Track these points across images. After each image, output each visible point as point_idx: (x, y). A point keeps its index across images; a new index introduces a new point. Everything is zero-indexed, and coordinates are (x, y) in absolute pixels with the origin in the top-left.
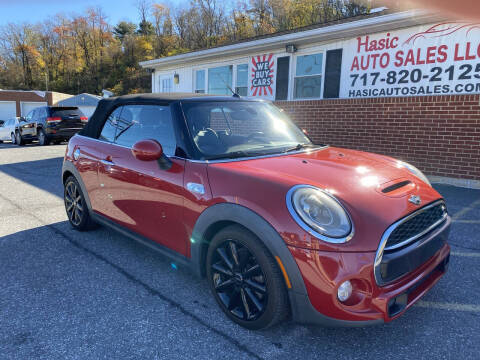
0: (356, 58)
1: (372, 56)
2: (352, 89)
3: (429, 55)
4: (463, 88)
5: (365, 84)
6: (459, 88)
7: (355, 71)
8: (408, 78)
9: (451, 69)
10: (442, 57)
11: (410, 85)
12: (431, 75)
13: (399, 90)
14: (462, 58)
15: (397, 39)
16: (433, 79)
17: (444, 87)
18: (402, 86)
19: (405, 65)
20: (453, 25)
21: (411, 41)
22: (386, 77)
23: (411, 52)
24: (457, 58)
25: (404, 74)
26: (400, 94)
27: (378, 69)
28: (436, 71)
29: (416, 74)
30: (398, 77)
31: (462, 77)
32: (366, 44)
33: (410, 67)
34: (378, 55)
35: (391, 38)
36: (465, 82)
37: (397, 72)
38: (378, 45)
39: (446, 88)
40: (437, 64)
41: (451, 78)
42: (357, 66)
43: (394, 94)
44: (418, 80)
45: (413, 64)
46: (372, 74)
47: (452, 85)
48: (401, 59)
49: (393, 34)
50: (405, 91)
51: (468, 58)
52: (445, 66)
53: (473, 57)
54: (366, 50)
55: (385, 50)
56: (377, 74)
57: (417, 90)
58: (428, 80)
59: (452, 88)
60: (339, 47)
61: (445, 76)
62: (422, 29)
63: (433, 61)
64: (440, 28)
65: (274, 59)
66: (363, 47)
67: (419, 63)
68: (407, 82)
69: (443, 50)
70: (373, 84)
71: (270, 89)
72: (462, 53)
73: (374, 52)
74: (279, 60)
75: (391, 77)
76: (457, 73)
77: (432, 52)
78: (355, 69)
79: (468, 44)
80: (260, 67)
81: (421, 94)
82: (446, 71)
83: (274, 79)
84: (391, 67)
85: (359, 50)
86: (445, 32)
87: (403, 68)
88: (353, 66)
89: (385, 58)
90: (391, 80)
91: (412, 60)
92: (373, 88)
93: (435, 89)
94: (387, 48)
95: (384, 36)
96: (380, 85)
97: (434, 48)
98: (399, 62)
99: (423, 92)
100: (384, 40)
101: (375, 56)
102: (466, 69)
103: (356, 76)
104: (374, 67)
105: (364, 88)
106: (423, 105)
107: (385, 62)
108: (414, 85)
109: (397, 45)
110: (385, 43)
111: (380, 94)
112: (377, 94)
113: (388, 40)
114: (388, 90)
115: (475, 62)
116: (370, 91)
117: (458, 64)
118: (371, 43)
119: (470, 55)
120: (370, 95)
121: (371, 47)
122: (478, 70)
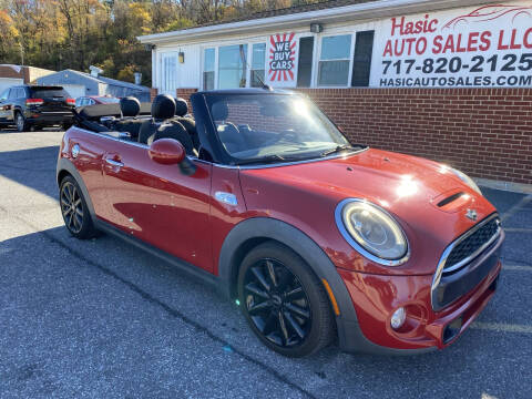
0: (389, 42)
1: (408, 40)
2: (384, 77)
3: (471, 42)
4: (506, 81)
5: (398, 72)
6: (502, 81)
7: (388, 57)
8: (447, 67)
9: (494, 59)
11: (448, 75)
12: (472, 64)
13: (433, 80)
14: (506, 47)
15: (436, 21)
16: (474, 69)
17: (485, 79)
18: (439, 75)
19: (444, 52)
20: (499, 9)
21: (451, 26)
22: (422, 65)
23: (451, 37)
24: (501, 47)
25: (442, 62)
26: (437, 85)
27: (413, 55)
28: (478, 60)
29: (455, 62)
30: (436, 66)
31: (505, 68)
32: (401, 26)
33: (448, 54)
34: (414, 40)
35: (429, 21)
36: (508, 74)
37: (435, 60)
38: (414, 28)
39: (487, 79)
40: (479, 53)
41: (493, 69)
42: (390, 51)
43: (430, 85)
44: (457, 70)
45: (453, 51)
46: (407, 61)
47: (494, 76)
48: (439, 45)
49: (432, 16)
50: (443, 82)
51: (513, 46)
52: (487, 55)
53: (519, 47)
54: (402, 33)
55: (422, 34)
56: (412, 62)
57: (456, 81)
58: (469, 69)
59: (494, 80)
60: (370, 29)
61: (486, 66)
62: (464, 12)
63: (475, 49)
64: (481, 12)
65: (296, 39)
66: (397, 30)
67: (459, 50)
68: (445, 71)
69: (486, 37)
70: (408, 72)
71: (291, 74)
72: (506, 41)
73: (410, 36)
74: (302, 40)
75: (428, 64)
76: (501, 63)
77: (473, 38)
78: (388, 54)
79: (514, 31)
80: (280, 47)
81: (459, 86)
82: (489, 61)
83: (296, 62)
84: (428, 54)
85: (393, 33)
86: (490, 17)
87: (441, 55)
88: (386, 51)
89: (422, 43)
90: (428, 69)
91: (452, 47)
92: (407, 77)
93: (475, 81)
94: (425, 31)
95: (421, 18)
96: (415, 74)
97: (477, 34)
98: (437, 48)
99: (462, 83)
100: (421, 23)
101: (410, 41)
102: (510, 59)
103: (389, 63)
104: (409, 53)
105: (397, 76)
106: (461, 98)
107: (421, 48)
108: (452, 75)
109: (435, 30)
110: (422, 26)
111: (415, 84)
112: (411, 84)
113: (426, 22)
114: (423, 79)
115: (521, 52)
116: (404, 80)
117: (502, 54)
118: (407, 25)
119: (516, 43)
120: (403, 84)
121: (406, 30)
122: (522, 61)
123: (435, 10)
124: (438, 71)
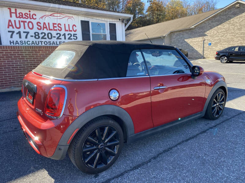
0: (10, 21)
1: (22, 21)
2: (12, 40)
3: (54, 27)
5: (20, 37)
7: (11, 29)
10: (60, 29)
11: (48, 40)
12: (57, 36)
14: (67, 31)
15: (35, 15)
16: (58, 38)
17: (63, 42)
18: (43, 40)
19: (43, 29)
20: (61, 15)
21: (44, 18)
22: (34, 35)
23: (44, 23)
24: (66, 30)
25: (43, 34)
26: (43, 45)
27: (27, 30)
28: (59, 35)
29: (50, 35)
30: (41, 36)
31: (69, 39)
32: (16, 13)
33: (45, 31)
37: (40, 33)
38: (24, 16)
40: (59, 32)
41: (65, 38)
42: (12, 25)
43: (40, 45)
44: (51, 38)
45: (47, 30)
46: (24, 32)
48: (40, 26)
49: (32, 12)
50: (46, 43)
52: (62, 32)
54: (17, 17)
55: (29, 20)
56: (28, 33)
57: (52, 43)
58: (55, 39)
61: (62, 37)
62: (47, 13)
63: (56, 30)
64: (56, 15)
66: (14, 15)
67: (50, 30)
68: (46, 38)
69: (59, 25)
70: (26, 37)
75: (36, 35)
77: (55, 25)
78: (11, 27)
79: (69, 25)
82: (63, 35)
84: (35, 30)
85: (11, 16)
86: (59, 18)
87: (41, 31)
88: (9, 26)
89: (30, 24)
90: (37, 37)
91: (46, 28)
92: (26, 40)
93: (60, 43)
94: (31, 19)
95: (27, 11)
96: (31, 39)
98: (39, 28)
99: (55, 44)
100: (28, 14)
101: (24, 22)
102: (70, 35)
103: (13, 32)
104: (25, 28)
105: (20, 40)
107: (31, 27)
108: (50, 40)
109: (36, 19)
110: (28, 16)
111: (32, 44)
112: (30, 44)
113: (30, 14)
114: (36, 42)
115: (73, 33)
116: (25, 41)
117: (67, 33)
118: (19, 14)
119: (70, 30)
120: (25, 44)
121: (19, 16)
122: (74, 36)
123: (33, 9)
124: (43, 38)
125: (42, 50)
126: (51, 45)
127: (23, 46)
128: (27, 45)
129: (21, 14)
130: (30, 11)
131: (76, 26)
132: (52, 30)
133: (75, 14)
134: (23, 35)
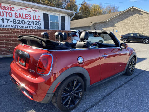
3: (26, 16)
5: (3, 22)
6: (36, 27)
8: (21, 22)
9: (33, 22)
10: (30, 18)
11: (22, 25)
12: (28, 23)
13: (18, 26)
15: (14, 8)
16: (28, 24)
19: (19, 18)
20: (31, 9)
21: (19, 10)
22: (13, 21)
23: (20, 14)
24: (34, 19)
25: (19, 21)
26: (19, 28)
27: (8, 17)
28: (29, 22)
29: (23, 21)
30: (17, 22)
31: (36, 24)
33: (20, 19)
36: (37, 26)
37: (17, 20)
38: (6, 8)
39: (32, 27)
40: (29, 20)
41: (33, 24)
43: (17, 27)
44: (24, 24)
45: (22, 18)
46: (6, 19)
49: (12, 6)
50: (20, 27)
51: (36, 19)
52: (31, 20)
54: (1, 9)
55: (10, 11)
56: (9, 20)
57: (24, 27)
59: (34, 27)
61: (31, 23)
62: (22, 7)
63: (27, 19)
64: (27, 9)
67: (23, 18)
68: (20, 24)
69: (30, 16)
70: (7, 22)
72: (34, 18)
75: (14, 21)
77: (26, 15)
79: (36, 16)
82: (32, 22)
84: (14, 18)
86: (29, 11)
89: (10, 14)
90: (15, 22)
91: (21, 17)
93: (30, 27)
95: (8, 5)
96: (10, 24)
97: (27, 15)
98: (16, 17)
101: (6, 12)
104: (6, 16)
105: (3, 24)
106: (28, 32)
107: (11, 15)
108: (23, 25)
109: (14, 10)
110: (9, 8)
111: (11, 27)
112: (10, 27)
113: (10, 7)
114: (14, 26)
115: (38, 21)
116: (6, 25)
117: (34, 21)
118: (3, 7)
119: (37, 19)
120: (7, 27)
121: (3, 8)
122: (39, 23)
123: (13, 4)
124: (18, 23)
125: (18, 31)
126: (24, 28)
127: (6, 28)
128: (8, 27)
129: (4, 7)
130: (10, 6)
131: (40, 17)
132: (24, 18)
133: (39, 9)
134: (6, 21)
